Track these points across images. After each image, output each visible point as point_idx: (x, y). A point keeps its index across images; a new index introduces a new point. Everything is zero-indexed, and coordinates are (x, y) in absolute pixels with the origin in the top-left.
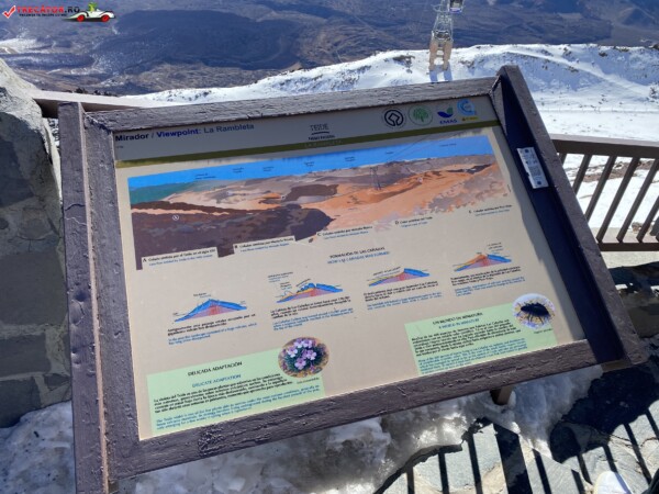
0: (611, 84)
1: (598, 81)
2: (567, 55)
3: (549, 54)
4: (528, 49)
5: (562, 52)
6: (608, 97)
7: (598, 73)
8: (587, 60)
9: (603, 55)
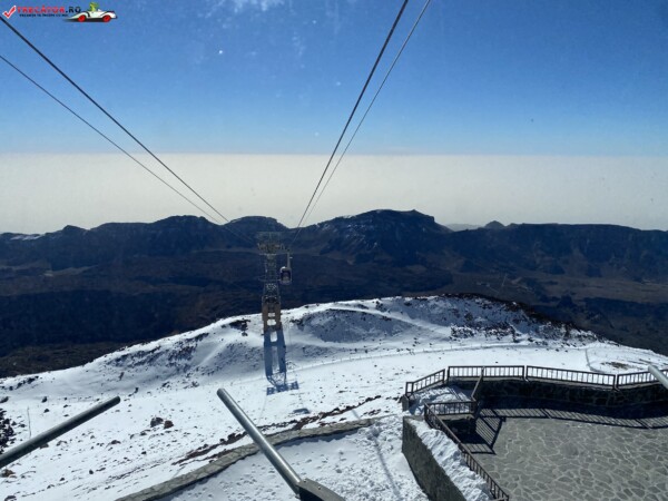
0: (420, 328)
1: (409, 326)
2: (379, 307)
3: (365, 308)
4: (347, 305)
5: (375, 305)
6: (420, 339)
7: (408, 320)
8: (396, 310)
9: (408, 304)
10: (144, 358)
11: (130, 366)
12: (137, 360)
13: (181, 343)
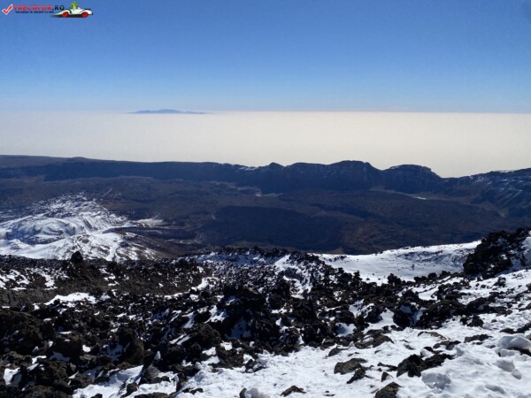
10: (430, 257)
11: (418, 261)
12: (424, 258)
13: (461, 251)
